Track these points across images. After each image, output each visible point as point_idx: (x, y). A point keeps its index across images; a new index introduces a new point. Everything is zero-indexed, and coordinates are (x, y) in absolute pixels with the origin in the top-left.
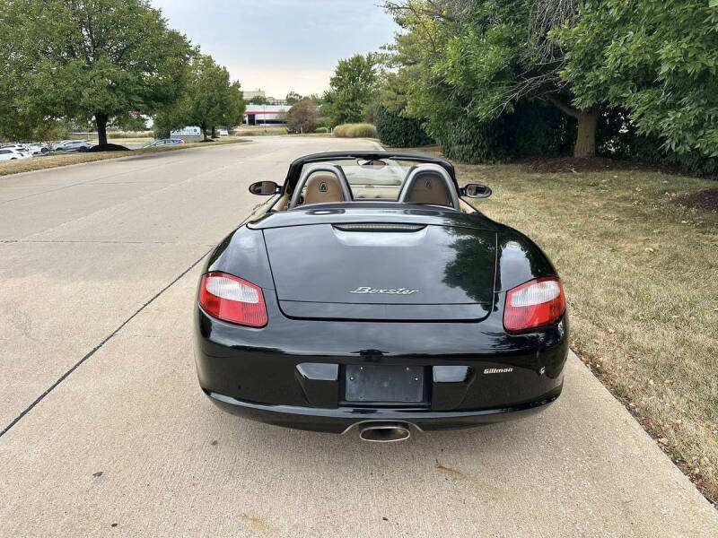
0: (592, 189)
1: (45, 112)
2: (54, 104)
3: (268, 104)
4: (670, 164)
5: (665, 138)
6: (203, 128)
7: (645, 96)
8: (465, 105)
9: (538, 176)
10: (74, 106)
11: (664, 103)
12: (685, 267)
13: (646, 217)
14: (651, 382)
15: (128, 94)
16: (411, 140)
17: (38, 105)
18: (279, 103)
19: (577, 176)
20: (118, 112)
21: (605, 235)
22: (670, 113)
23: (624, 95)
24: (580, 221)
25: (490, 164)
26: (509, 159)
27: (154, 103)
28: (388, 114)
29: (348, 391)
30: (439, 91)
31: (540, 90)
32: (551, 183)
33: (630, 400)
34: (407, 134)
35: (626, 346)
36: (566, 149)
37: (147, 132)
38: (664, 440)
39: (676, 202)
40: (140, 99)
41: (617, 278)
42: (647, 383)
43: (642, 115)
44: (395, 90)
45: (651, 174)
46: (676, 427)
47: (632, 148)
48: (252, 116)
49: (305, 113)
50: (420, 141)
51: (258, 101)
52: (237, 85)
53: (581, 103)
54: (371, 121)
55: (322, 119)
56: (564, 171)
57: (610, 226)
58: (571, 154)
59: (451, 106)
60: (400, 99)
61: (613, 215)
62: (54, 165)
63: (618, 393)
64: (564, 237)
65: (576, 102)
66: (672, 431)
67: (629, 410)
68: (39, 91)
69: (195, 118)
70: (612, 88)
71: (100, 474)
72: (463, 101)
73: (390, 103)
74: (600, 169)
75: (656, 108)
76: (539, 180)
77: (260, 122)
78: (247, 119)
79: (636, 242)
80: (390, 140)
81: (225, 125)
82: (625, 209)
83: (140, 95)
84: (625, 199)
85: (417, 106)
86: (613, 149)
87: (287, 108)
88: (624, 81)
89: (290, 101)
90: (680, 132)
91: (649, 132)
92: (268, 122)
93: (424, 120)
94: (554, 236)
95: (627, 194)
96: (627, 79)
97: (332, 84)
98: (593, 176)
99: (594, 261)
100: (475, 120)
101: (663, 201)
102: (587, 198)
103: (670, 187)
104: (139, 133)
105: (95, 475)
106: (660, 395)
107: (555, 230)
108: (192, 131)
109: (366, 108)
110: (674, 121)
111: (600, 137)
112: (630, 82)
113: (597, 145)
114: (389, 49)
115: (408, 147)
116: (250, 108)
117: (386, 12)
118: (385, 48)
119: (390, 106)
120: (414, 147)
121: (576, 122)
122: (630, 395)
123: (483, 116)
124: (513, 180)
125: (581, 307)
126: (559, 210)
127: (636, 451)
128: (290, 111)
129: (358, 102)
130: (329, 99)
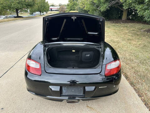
0: (126, 28)
1: (4, 9)
2: (6, 7)
3: (55, 6)
4: (143, 22)
5: (145, 17)
6: (40, 12)
7: (140, 6)
8: (98, 8)
9: (114, 24)
10: (10, 7)
11: (145, 8)
12: (147, 48)
13: (138, 35)
14: (140, 81)
15: (22, 4)
17: (2, 7)
18: (57, 6)
19: (123, 25)
20: (20, 9)
21: (129, 40)
22: (146, 11)
23: (135, 6)
24: (123, 36)
26: (107, 20)
27: (28, 7)
28: (81, 9)
29: (63, 92)
30: (92, 4)
31: (115, 4)
32: (117, 26)
33: (134, 86)
35: (133, 70)
36: (120, 18)
37: (28, 13)
38: (143, 98)
39: (145, 31)
40: (25, 6)
41: (131, 51)
42: (139, 81)
43: (140, 11)
44: (82, 3)
45: (139, 24)
46: (146, 94)
47: (135, 17)
48: (51, 9)
49: (63, 8)
51: (53, 6)
52: (47, 2)
53: (125, 8)
54: (77, 10)
55: (67, 10)
56: (120, 23)
57: (130, 37)
58: (121, 19)
59: (95, 8)
60: (84, 6)
61: (130, 34)
62: (6, 21)
63: (132, 84)
64: (119, 40)
65: (124, 8)
66: (145, 95)
67: (134, 89)
68: (2, 4)
69: (38, 10)
70: (133, 4)
71: (3, 109)
72: (98, 7)
73: (81, 6)
74: (128, 23)
75: (143, 9)
76: (114, 25)
77: (53, 10)
78: (50, 10)
79: (136, 41)
81: (45, 11)
82: (133, 33)
83: (25, 5)
84: (133, 30)
85: (87, 7)
86: (131, 18)
87: (59, 7)
88: (135, 2)
89: (60, 6)
90: (149, 16)
91: (141, 15)
92: (55, 10)
93: (89, 11)
94: (117, 40)
95: (133, 29)
96: (136, 2)
97: (69, 2)
98: (126, 24)
99: (126, 47)
100: (100, 11)
101: (142, 31)
102: (125, 30)
103: (143, 27)
104: (27, 13)
105: (1, 109)
106: (142, 84)
107: (117, 38)
108: (38, 13)
109: (76, 7)
110: (147, 13)
111: (128, 15)
112: (137, 3)
113: (127, 17)
116: (51, 7)
119: (81, 7)
121: (123, 11)
122: (135, 85)
123: (102, 10)
124: (108, 25)
125: (123, 59)
126: (118, 33)
127: (136, 103)
128: (60, 8)
129: (74, 6)
130: (68, 5)
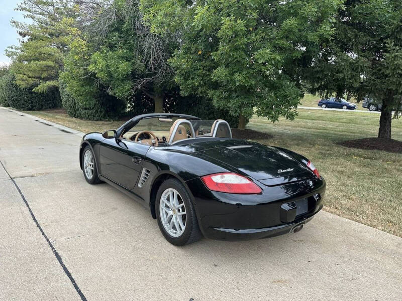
7: (217, 93)
16: (36, 106)
25: (107, 121)
26: (117, 118)
34: (32, 102)
50: (42, 107)
75: (222, 98)
80: (19, 105)
114: (16, 49)
115: (34, 110)
117: (13, 26)
118: (12, 48)
120: (38, 110)
123: (119, 96)
